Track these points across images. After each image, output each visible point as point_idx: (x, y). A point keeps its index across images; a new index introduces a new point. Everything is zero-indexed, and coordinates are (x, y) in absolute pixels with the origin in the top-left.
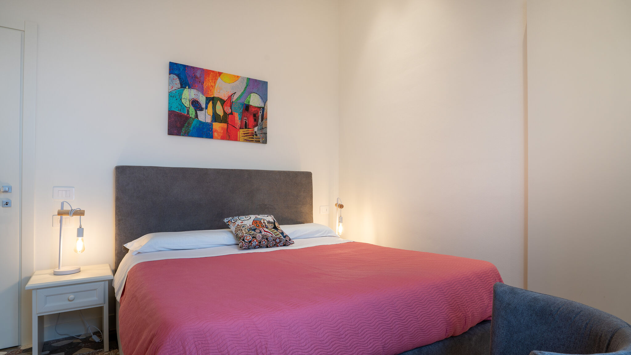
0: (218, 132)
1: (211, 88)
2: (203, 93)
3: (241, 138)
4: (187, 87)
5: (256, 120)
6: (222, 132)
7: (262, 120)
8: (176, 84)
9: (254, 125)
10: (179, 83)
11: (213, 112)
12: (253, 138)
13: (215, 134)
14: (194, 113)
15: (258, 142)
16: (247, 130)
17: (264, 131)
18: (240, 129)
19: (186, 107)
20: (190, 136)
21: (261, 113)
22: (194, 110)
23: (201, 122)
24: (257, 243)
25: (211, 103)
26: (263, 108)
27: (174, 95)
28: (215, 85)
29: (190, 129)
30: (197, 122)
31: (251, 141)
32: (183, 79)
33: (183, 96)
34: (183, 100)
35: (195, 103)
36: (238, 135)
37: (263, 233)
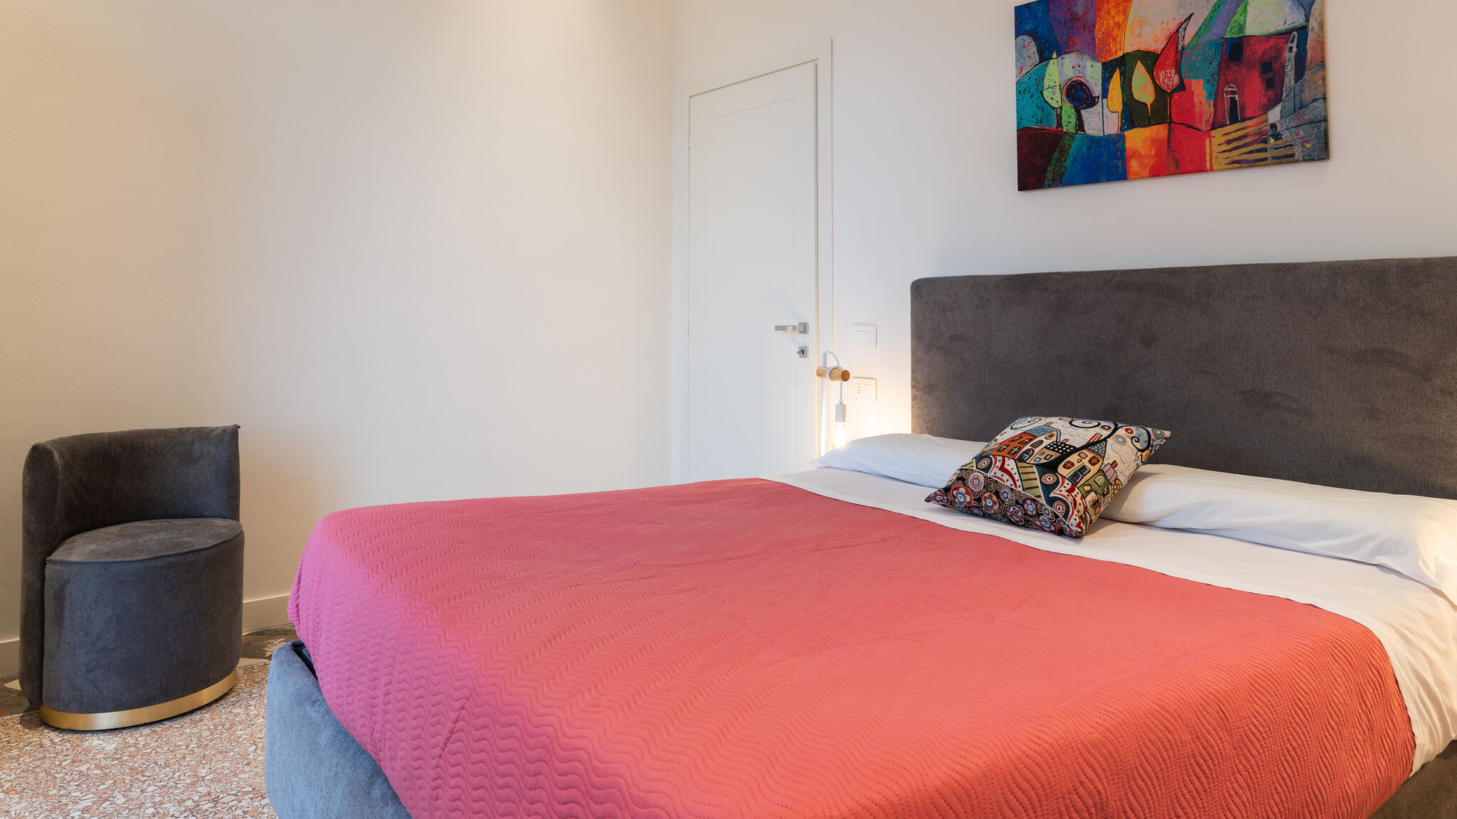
0: (1141, 156)
1: (1115, 33)
2: (1095, 57)
3: (1220, 160)
4: (1055, 55)
5: (1273, 82)
6: (1153, 152)
7: (1299, 75)
8: (1029, 57)
9: (1265, 101)
10: (1036, 51)
11: (1123, 100)
12: (1265, 150)
13: (1134, 165)
14: (1073, 120)
15: (1287, 159)
16: (1237, 126)
17: (1309, 114)
18: (1213, 128)
19: (1054, 108)
20: (1066, 185)
21: (1295, 50)
22: (1073, 110)
23: (1092, 140)
24: (968, 499)
25: (1117, 75)
26: (1303, 30)
27: (1025, 87)
28: (1126, 18)
29: (1065, 164)
30: (1082, 141)
31: (1257, 161)
32: (1044, 38)
33: (1047, 83)
34: (1045, 93)
35: (1076, 89)
36: (1208, 151)
37: (995, 472)
